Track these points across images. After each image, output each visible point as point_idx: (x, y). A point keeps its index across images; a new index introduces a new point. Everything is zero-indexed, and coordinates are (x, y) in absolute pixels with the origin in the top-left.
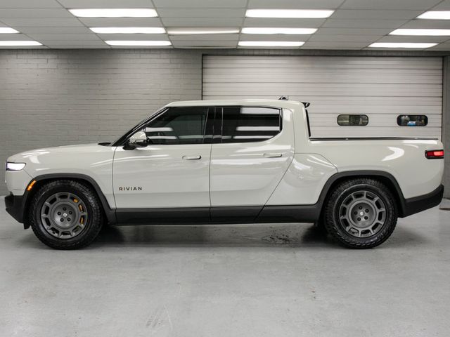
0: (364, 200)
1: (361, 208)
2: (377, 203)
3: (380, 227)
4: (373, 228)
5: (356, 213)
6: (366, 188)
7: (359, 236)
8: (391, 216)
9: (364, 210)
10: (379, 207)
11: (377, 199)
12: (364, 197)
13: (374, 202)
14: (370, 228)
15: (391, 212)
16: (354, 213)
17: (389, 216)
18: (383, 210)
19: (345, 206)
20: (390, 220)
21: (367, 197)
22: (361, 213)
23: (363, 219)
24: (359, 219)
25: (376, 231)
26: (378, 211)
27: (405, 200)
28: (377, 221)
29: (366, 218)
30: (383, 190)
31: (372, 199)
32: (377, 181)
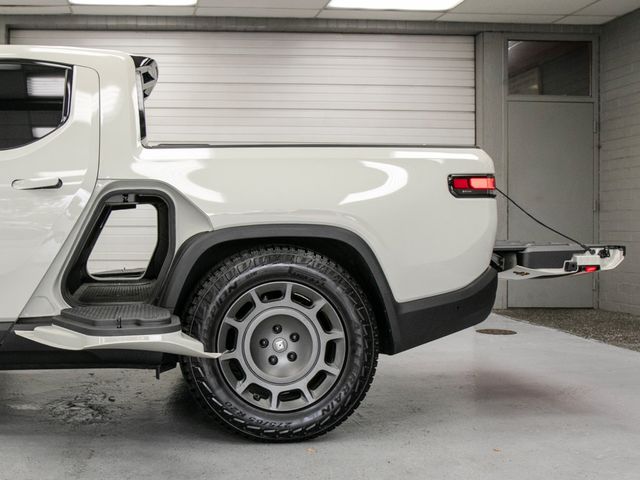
0: (285, 307)
1: (277, 330)
2: (322, 317)
3: (328, 381)
4: (312, 385)
5: (264, 343)
6: (291, 275)
7: (273, 408)
8: (360, 352)
9: (285, 335)
10: (327, 326)
11: (321, 303)
12: (287, 300)
13: (312, 313)
14: (302, 385)
15: (360, 341)
16: (259, 343)
17: (354, 351)
18: (338, 334)
19: (233, 322)
20: (357, 362)
21: (294, 298)
22: (279, 344)
23: (283, 360)
24: (273, 361)
25: (318, 392)
26: (325, 338)
27: (397, 306)
28: (321, 365)
29: (292, 357)
30: (339, 281)
31: (308, 304)
32: (323, 254)
